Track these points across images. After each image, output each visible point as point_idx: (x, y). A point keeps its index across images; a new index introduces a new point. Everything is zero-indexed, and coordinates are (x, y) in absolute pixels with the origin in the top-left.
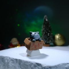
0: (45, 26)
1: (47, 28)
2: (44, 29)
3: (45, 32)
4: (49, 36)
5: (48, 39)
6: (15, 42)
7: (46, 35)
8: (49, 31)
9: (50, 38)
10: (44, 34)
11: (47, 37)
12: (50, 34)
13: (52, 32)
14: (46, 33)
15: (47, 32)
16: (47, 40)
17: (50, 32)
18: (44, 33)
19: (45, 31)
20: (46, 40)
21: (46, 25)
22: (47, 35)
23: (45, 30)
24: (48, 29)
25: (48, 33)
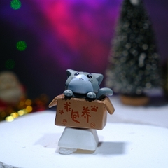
0: (126, 25)
1: (137, 36)
2: (123, 38)
3: (129, 51)
4: (144, 68)
5: (138, 78)
6: (9, 88)
7: (132, 63)
8: (145, 47)
9: (147, 73)
10: (123, 60)
11: (137, 72)
12: (146, 59)
13: (155, 51)
14: (131, 57)
15: (134, 52)
16: (136, 83)
17: (146, 52)
18: (125, 54)
19: (128, 46)
20: (132, 81)
21: (130, 22)
22: (137, 62)
23: (128, 41)
24: (139, 39)
25: (139, 56)
